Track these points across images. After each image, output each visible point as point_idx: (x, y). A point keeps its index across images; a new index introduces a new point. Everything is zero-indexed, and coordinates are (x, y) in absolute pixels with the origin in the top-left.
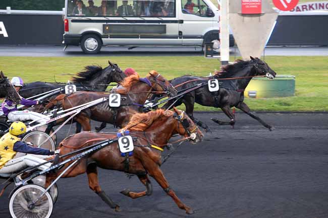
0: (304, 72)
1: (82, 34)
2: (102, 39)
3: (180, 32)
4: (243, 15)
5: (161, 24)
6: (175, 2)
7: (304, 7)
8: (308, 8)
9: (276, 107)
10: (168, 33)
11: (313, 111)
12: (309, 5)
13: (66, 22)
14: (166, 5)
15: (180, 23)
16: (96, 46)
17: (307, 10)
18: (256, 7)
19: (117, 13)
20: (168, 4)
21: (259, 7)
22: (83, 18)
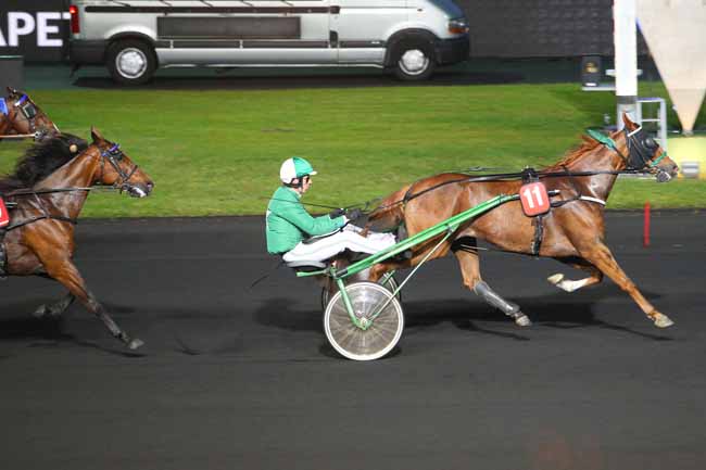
1: (110, 39)
2: (157, 50)
3: (333, 35)
5: (289, 15)
13: (73, 11)
15: (333, 13)
16: (143, 66)
22: (112, 4)
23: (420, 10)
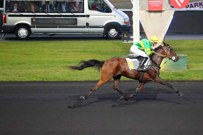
0: (194, 52)
1: (16, 25)
2: (31, 28)
3: (87, 24)
4: (150, 11)
5: (73, 18)
6: (83, 2)
7: (196, 4)
8: (199, 5)
9: (173, 77)
10: (79, 24)
11: (200, 80)
12: (200, 3)
13: (4, 16)
14: (77, 4)
15: (87, 17)
16: (27, 32)
17: (198, 6)
18: (159, 5)
19: (41, 10)
20: (78, 4)
21: (161, 6)
22: (17, 14)
23: (115, 16)
